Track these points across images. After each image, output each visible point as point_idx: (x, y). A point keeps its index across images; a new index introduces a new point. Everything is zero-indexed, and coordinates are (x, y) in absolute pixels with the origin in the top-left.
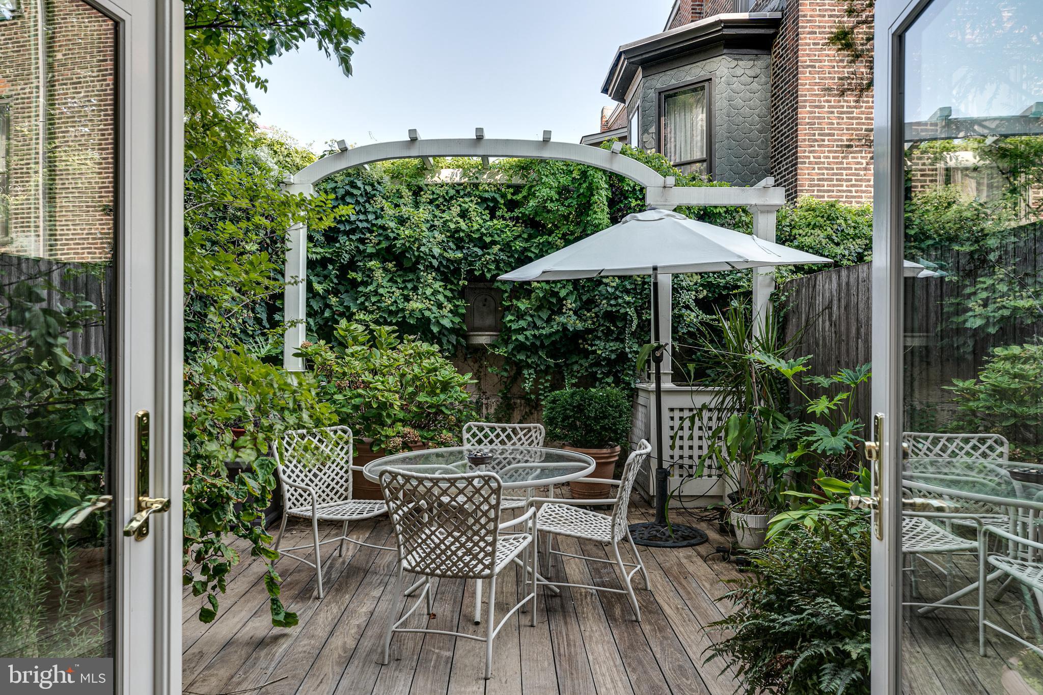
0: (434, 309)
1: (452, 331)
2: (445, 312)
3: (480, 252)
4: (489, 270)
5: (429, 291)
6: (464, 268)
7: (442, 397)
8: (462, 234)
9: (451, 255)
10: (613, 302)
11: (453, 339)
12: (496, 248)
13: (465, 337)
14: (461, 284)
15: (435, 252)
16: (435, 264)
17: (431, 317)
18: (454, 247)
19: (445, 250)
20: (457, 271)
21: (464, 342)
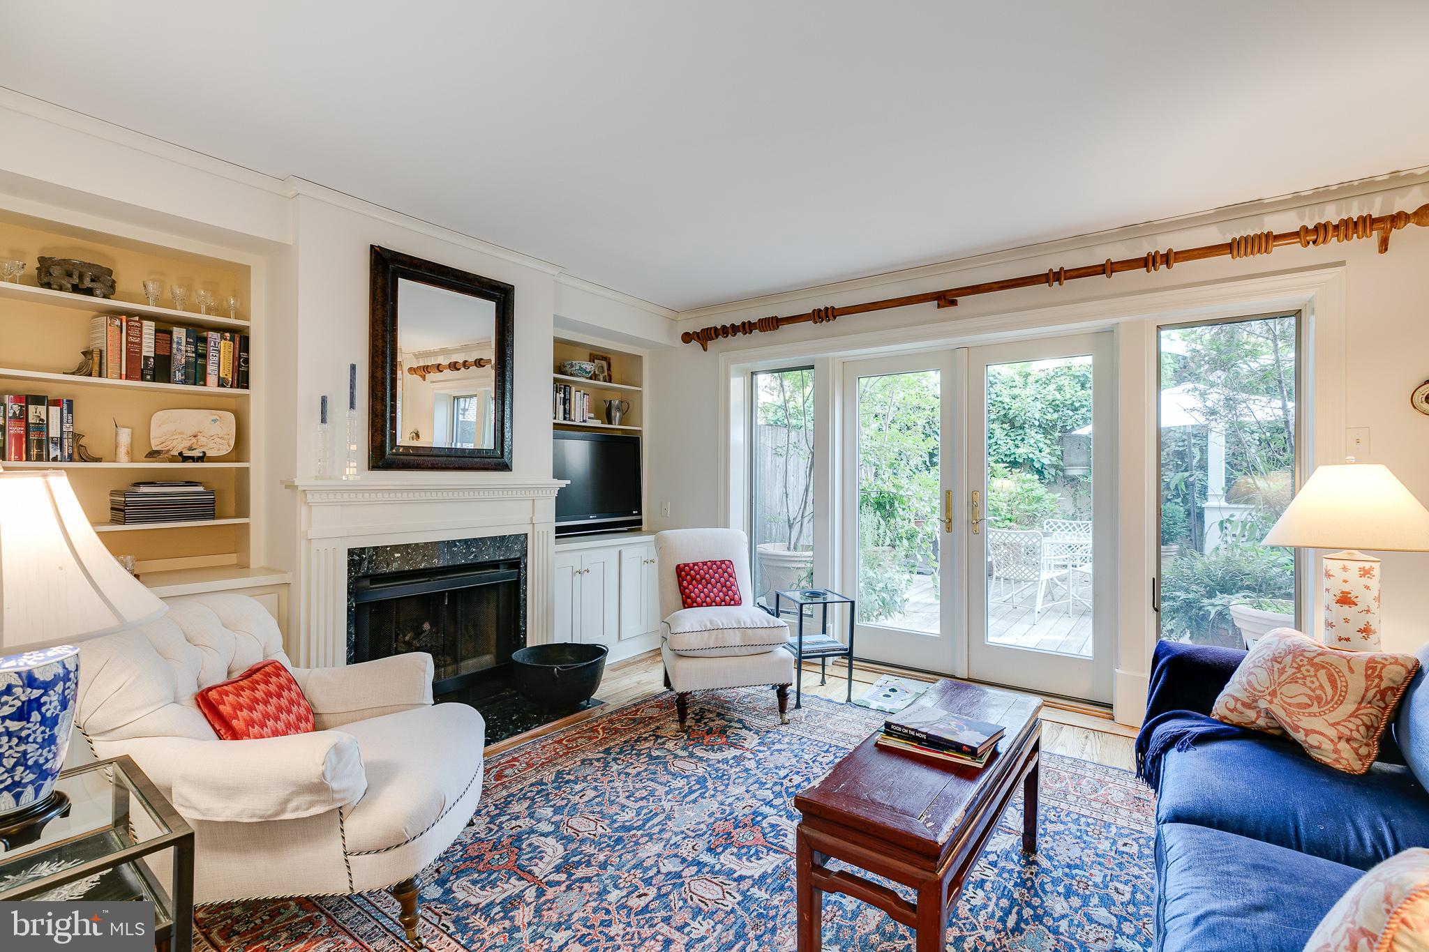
0: (1037, 452)
1: (1052, 466)
2: (1043, 454)
3: (1071, 413)
5: (1033, 441)
6: (1060, 424)
7: (1035, 506)
8: (1057, 402)
9: (1049, 417)
10: (1181, 444)
11: (1053, 471)
12: (1084, 410)
13: (1063, 470)
14: (1057, 434)
15: (1037, 416)
16: (1037, 423)
17: (1034, 458)
18: (1052, 411)
19: (1044, 414)
20: (1054, 426)
21: (1061, 474)
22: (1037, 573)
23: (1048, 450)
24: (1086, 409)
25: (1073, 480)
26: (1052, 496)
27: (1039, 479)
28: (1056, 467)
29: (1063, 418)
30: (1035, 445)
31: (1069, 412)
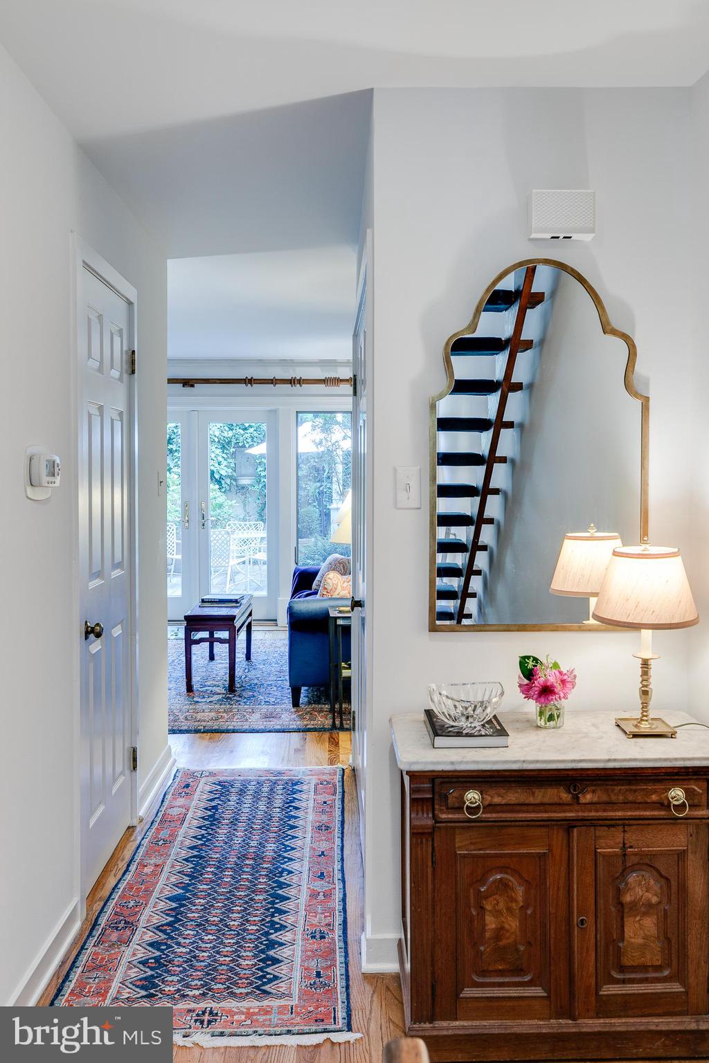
0: (217, 465)
1: (228, 476)
2: (222, 466)
3: (242, 432)
4: (248, 443)
5: (213, 455)
6: (234, 441)
7: (219, 511)
9: (225, 434)
11: (228, 481)
12: (251, 430)
13: (235, 480)
14: (232, 450)
15: (217, 433)
16: (216, 440)
17: (215, 469)
18: (227, 429)
19: (222, 432)
20: (230, 442)
21: (234, 483)
22: (227, 561)
23: (225, 463)
24: (253, 429)
25: (243, 488)
26: (230, 503)
27: (220, 489)
28: (231, 477)
29: (237, 436)
30: (215, 459)
31: (241, 431)
